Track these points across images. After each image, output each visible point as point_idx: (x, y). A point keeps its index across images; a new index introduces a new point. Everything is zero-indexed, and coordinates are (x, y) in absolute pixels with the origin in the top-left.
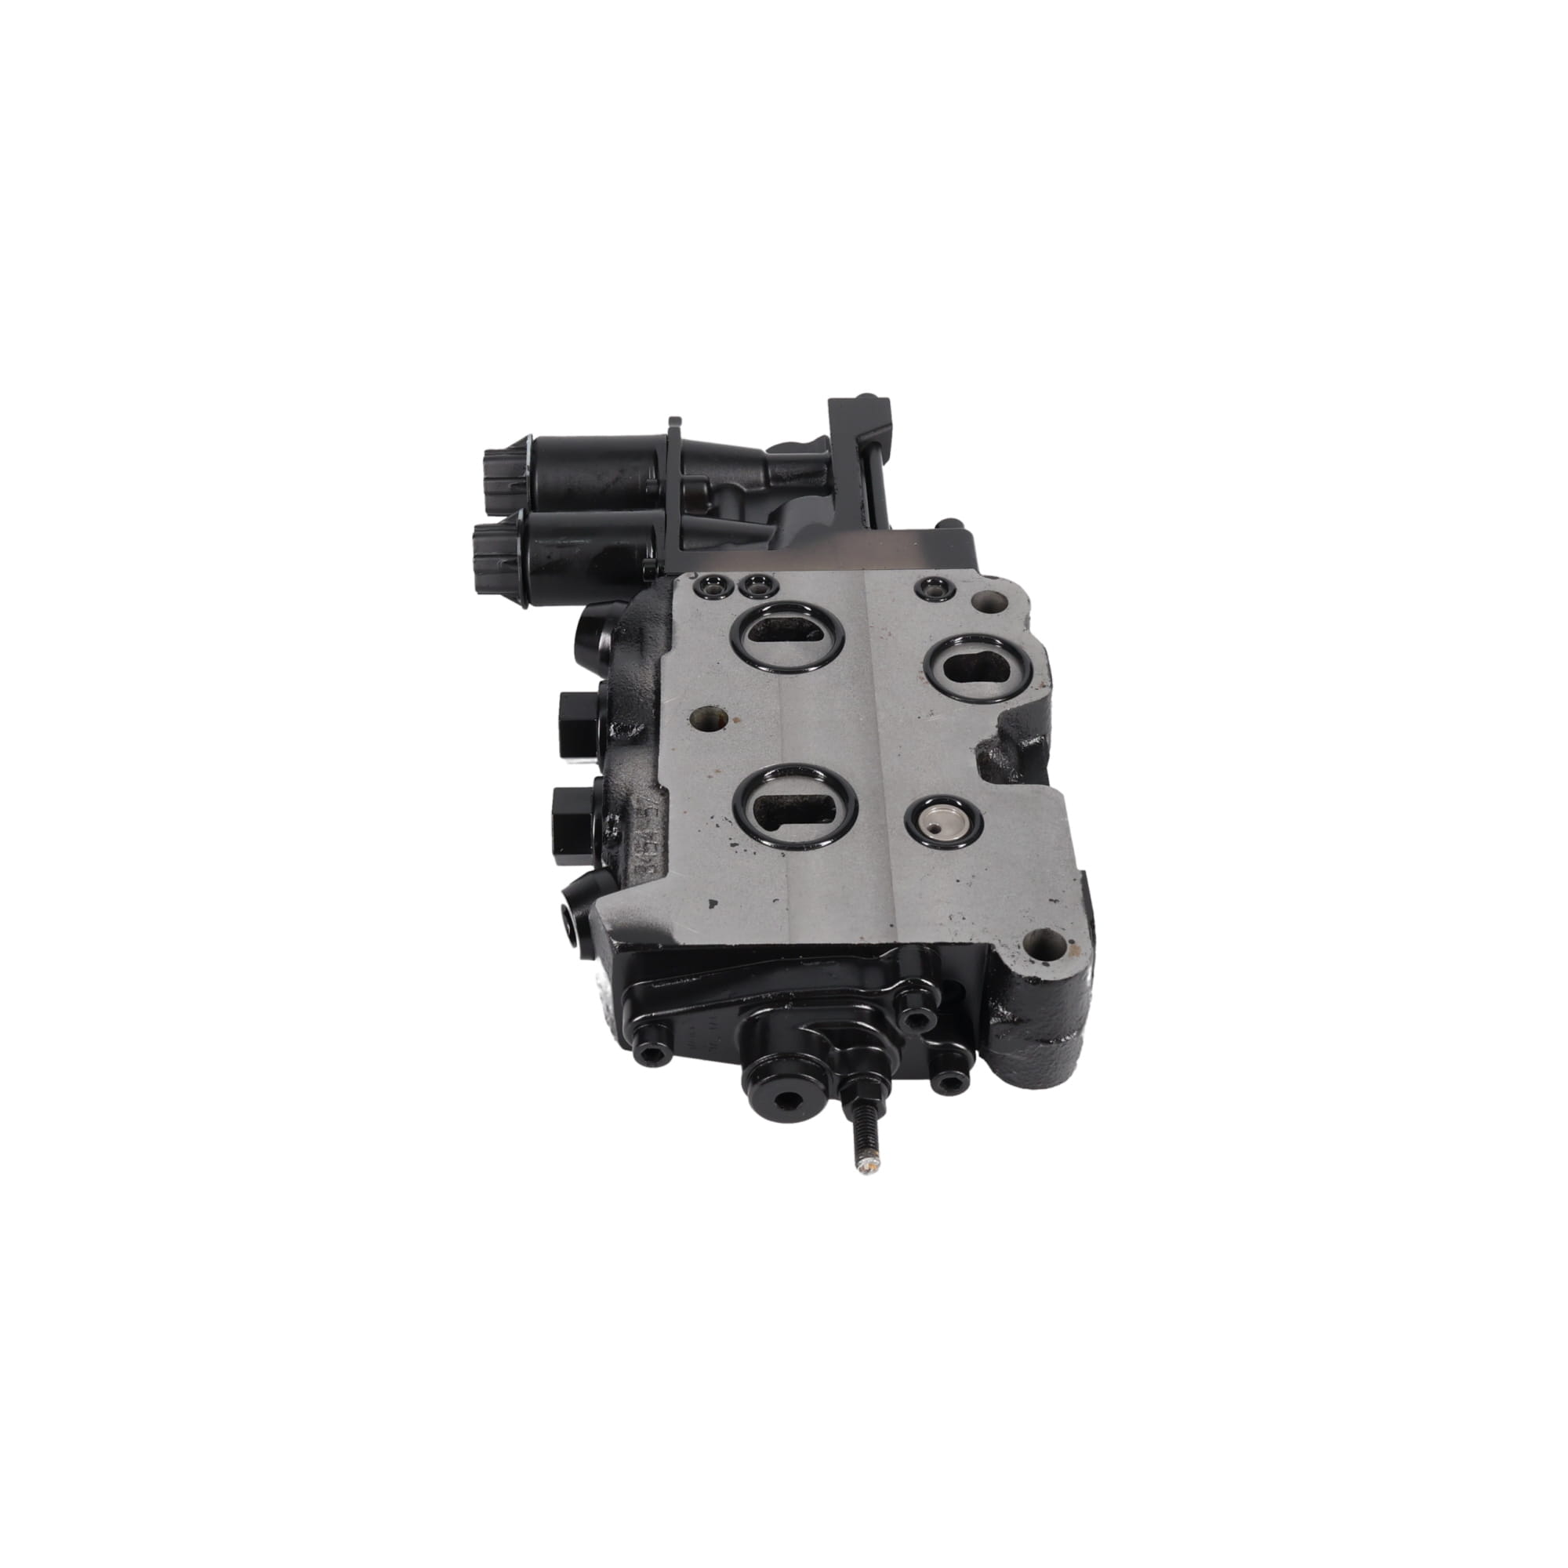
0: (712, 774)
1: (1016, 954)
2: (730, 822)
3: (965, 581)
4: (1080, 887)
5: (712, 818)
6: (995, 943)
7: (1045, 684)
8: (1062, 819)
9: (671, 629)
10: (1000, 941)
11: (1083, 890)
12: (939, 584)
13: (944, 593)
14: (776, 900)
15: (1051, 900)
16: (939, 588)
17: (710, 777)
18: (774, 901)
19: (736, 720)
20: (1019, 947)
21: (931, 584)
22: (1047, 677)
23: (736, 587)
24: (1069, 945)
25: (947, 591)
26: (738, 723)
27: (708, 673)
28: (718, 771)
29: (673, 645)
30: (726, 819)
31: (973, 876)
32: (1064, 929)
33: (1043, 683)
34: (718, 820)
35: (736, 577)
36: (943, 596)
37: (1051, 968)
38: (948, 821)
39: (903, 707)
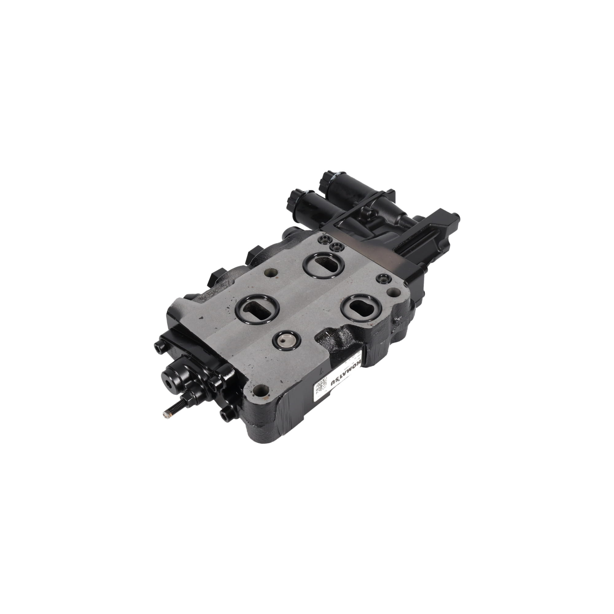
0: (250, 287)
1: (251, 387)
2: (236, 302)
5: (233, 297)
6: (250, 380)
9: (298, 244)
10: (252, 380)
11: (294, 385)
12: (385, 277)
13: (387, 280)
14: (217, 328)
15: (281, 381)
16: (385, 278)
17: (248, 287)
20: (254, 386)
21: (382, 276)
23: (331, 244)
24: (267, 395)
25: (388, 279)
26: (276, 279)
27: (289, 261)
28: (253, 287)
29: (291, 248)
30: (236, 300)
31: (272, 359)
32: (272, 391)
33: (373, 324)
34: (234, 299)
36: (387, 281)
37: (253, 397)
38: (289, 342)
39: (324, 304)
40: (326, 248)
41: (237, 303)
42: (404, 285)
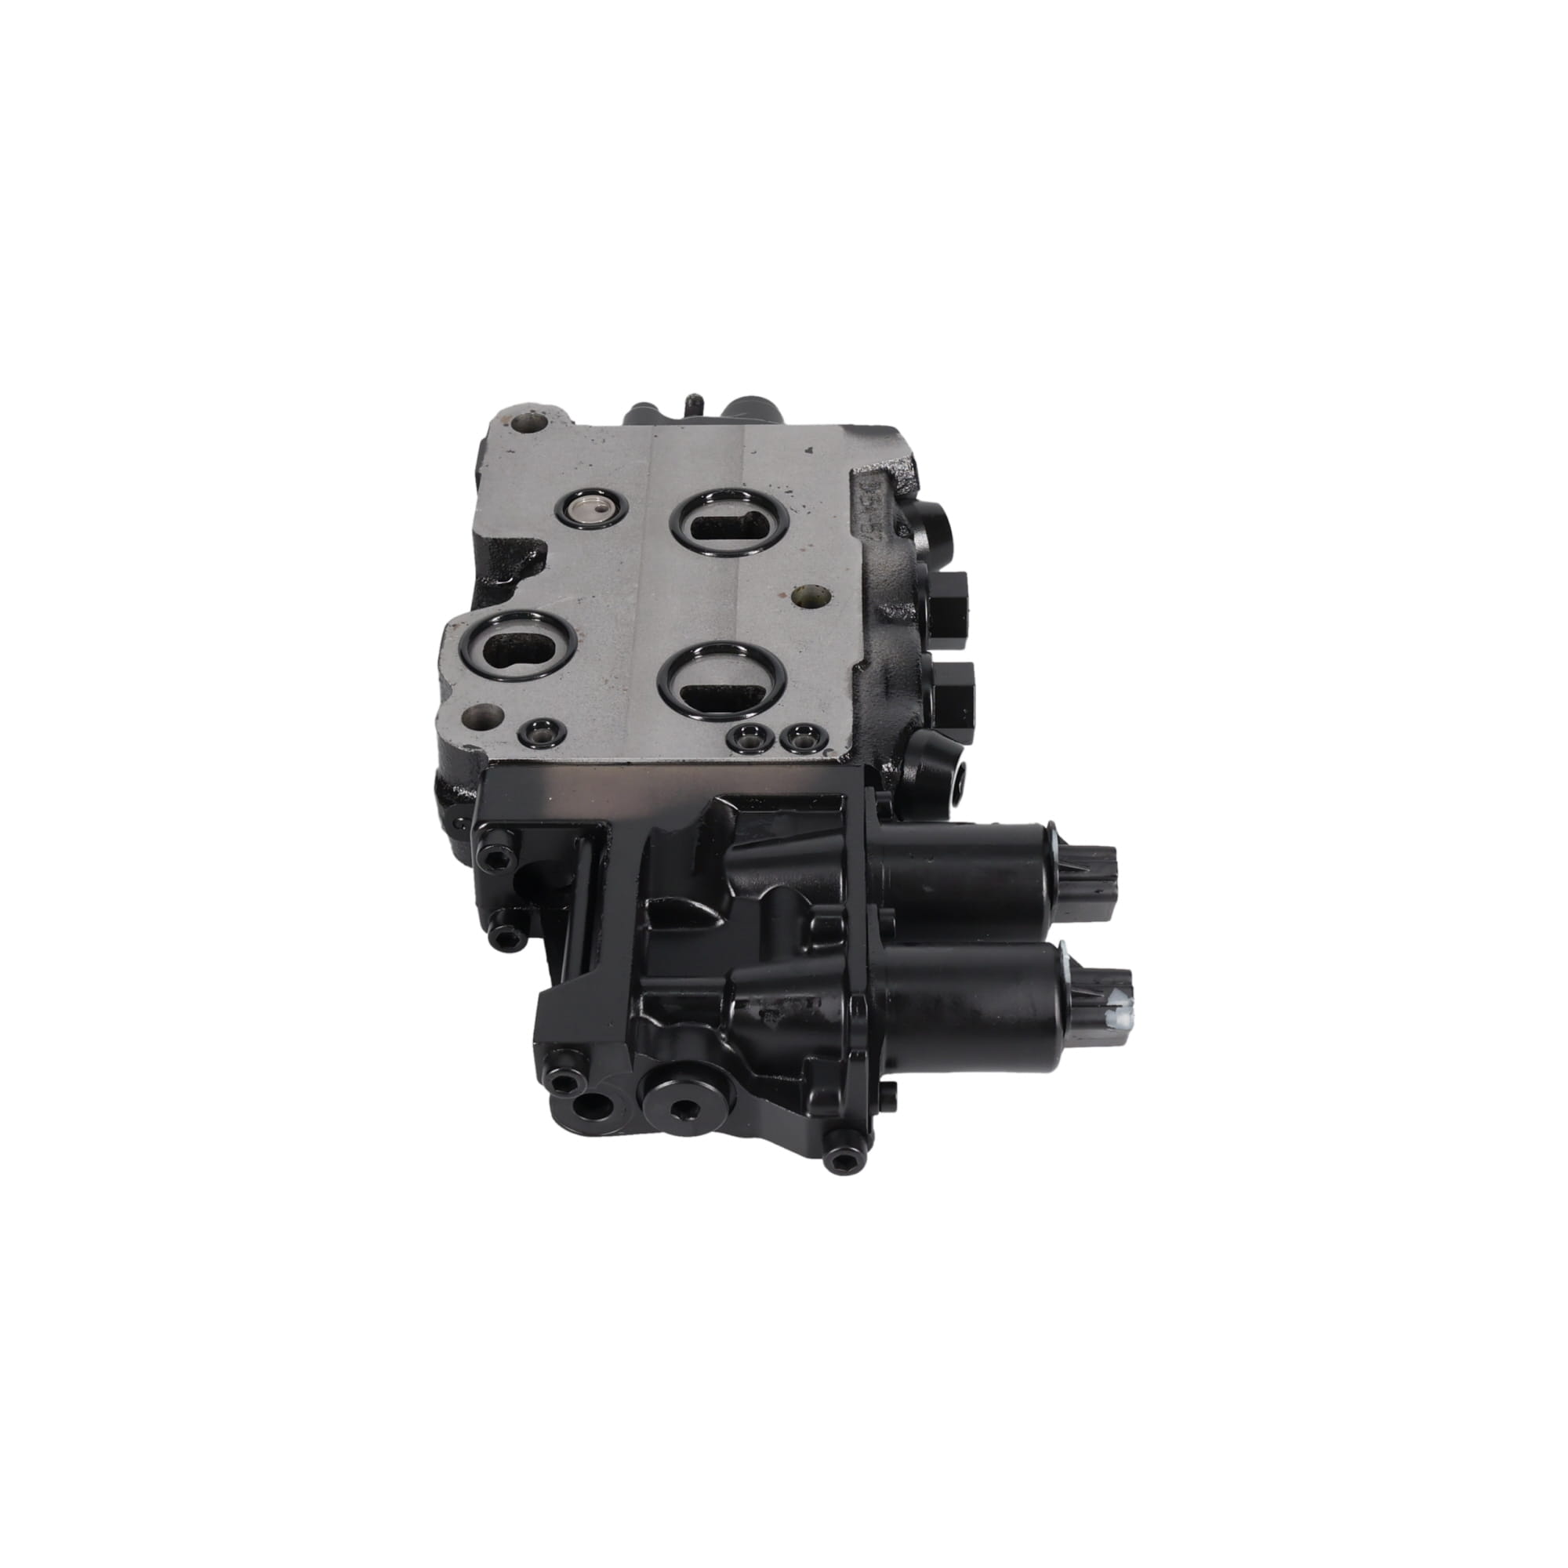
0: (809, 548)
1: (556, 417)
2: (792, 512)
3: (505, 743)
4: (485, 462)
5: (809, 513)
7: (452, 628)
8: (481, 510)
9: (854, 689)
15: (513, 452)
16: (546, 732)
17: (811, 545)
18: (755, 452)
19: (783, 595)
20: (554, 424)
22: (447, 635)
23: (777, 740)
24: (510, 423)
25: (527, 732)
26: (781, 592)
27: (812, 642)
28: (803, 550)
29: (851, 671)
30: (796, 513)
31: (576, 468)
32: (511, 435)
33: (455, 629)
34: (804, 512)
35: (777, 753)
38: (586, 509)
39: (608, 606)
40: (776, 719)
41: (786, 510)
42: (478, 748)
